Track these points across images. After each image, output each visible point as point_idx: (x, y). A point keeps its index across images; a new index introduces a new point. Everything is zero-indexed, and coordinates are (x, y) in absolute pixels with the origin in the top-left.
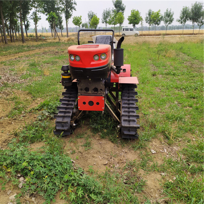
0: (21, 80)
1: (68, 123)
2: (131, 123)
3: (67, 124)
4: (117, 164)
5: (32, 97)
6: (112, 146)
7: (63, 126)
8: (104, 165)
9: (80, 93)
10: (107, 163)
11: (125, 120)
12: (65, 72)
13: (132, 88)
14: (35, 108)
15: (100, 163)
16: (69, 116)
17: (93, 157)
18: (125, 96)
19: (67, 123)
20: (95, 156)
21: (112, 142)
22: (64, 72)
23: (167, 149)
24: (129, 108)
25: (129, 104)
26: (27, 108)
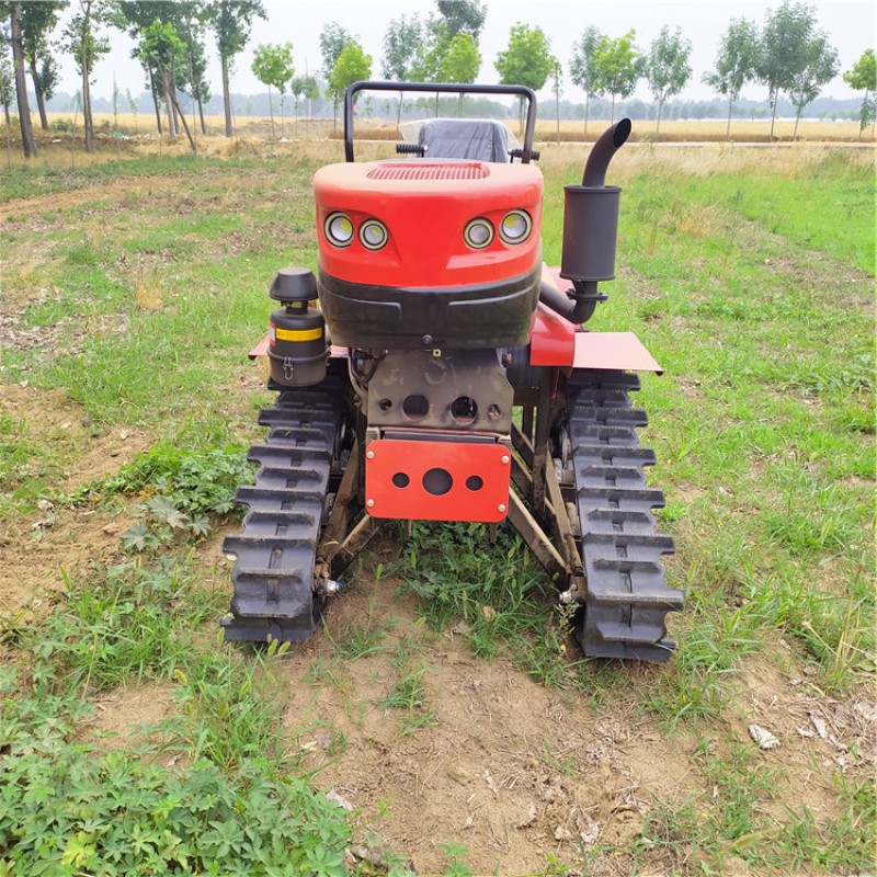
0: (23, 333)
1: (299, 581)
2: (636, 578)
3: (297, 587)
4: (589, 819)
5: (86, 419)
6: (539, 705)
7: (273, 598)
8: (519, 828)
9: (380, 426)
10: (531, 812)
11: (601, 566)
12: (289, 310)
13: (618, 392)
14: (108, 485)
15: (496, 820)
16: (305, 545)
17: (453, 777)
18: (587, 435)
19: (296, 579)
20: (463, 776)
21: (536, 679)
22: (285, 307)
23: (827, 721)
24: (615, 497)
25: (611, 476)
26: (66, 478)
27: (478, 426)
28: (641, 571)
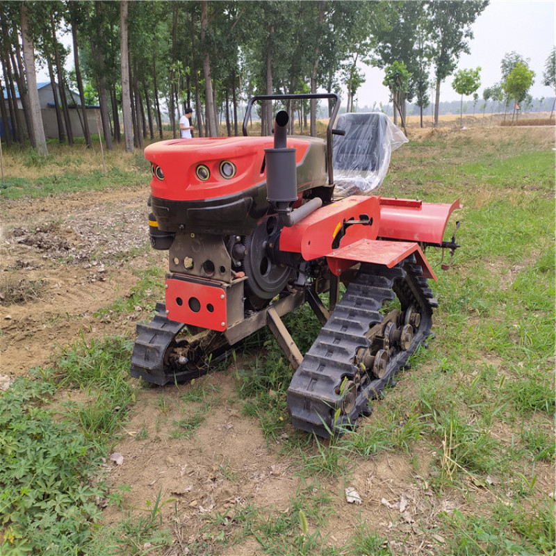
8: (173, 493)
9: (174, 272)
10: (187, 490)
11: (303, 374)
16: (168, 334)
23: (412, 502)
24: (340, 338)
25: (346, 326)
27: (215, 277)
28: (323, 380)
